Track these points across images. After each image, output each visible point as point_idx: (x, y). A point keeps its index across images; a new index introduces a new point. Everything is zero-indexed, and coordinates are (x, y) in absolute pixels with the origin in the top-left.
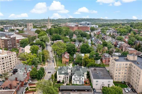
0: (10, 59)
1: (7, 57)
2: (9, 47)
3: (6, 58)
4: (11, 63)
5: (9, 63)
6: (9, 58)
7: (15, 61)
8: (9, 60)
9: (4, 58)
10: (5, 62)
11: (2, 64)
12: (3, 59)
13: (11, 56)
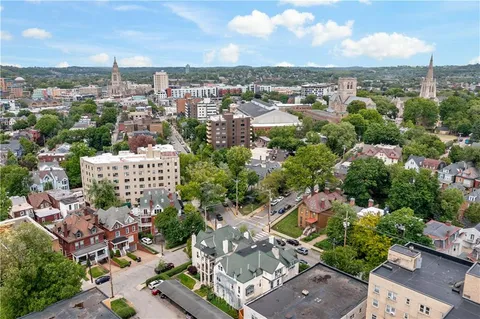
0: (161, 171)
1: (153, 166)
2: (218, 142)
3: (149, 166)
4: (161, 181)
5: (158, 181)
6: (157, 168)
7: (175, 181)
8: (157, 175)
9: (145, 166)
10: (145, 176)
11: (138, 180)
12: (141, 166)
13: (165, 165)
